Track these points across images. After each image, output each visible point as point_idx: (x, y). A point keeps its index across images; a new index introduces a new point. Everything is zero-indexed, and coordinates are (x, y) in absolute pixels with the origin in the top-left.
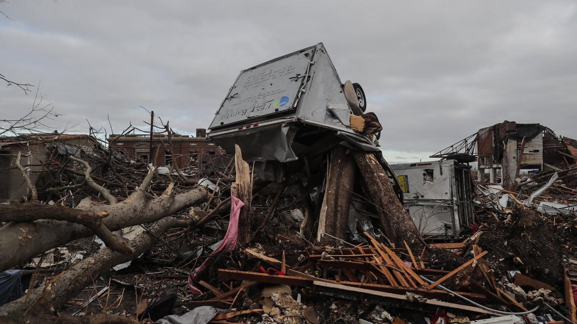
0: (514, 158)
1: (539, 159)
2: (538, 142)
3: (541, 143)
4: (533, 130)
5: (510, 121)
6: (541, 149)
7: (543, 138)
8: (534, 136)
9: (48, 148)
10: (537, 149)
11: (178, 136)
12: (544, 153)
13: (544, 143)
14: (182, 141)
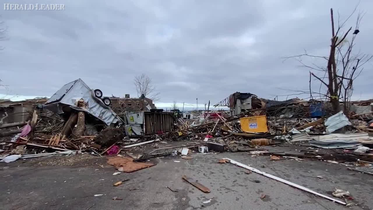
0: (239, 106)
1: (250, 107)
2: (249, 100)
3: (251, 101)
4: (248, 95)
5: (238, 92)
6: (250, 103)
7: (252, 98)
8: (248, 98)
9: (33, 106)
10: (249, 103)
11: (115, 97)
12: (252, 104)
13: (252, 101)
14: (116, 100)
